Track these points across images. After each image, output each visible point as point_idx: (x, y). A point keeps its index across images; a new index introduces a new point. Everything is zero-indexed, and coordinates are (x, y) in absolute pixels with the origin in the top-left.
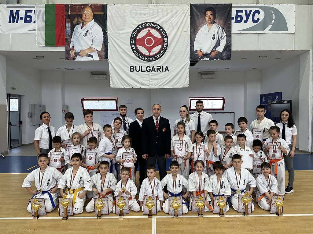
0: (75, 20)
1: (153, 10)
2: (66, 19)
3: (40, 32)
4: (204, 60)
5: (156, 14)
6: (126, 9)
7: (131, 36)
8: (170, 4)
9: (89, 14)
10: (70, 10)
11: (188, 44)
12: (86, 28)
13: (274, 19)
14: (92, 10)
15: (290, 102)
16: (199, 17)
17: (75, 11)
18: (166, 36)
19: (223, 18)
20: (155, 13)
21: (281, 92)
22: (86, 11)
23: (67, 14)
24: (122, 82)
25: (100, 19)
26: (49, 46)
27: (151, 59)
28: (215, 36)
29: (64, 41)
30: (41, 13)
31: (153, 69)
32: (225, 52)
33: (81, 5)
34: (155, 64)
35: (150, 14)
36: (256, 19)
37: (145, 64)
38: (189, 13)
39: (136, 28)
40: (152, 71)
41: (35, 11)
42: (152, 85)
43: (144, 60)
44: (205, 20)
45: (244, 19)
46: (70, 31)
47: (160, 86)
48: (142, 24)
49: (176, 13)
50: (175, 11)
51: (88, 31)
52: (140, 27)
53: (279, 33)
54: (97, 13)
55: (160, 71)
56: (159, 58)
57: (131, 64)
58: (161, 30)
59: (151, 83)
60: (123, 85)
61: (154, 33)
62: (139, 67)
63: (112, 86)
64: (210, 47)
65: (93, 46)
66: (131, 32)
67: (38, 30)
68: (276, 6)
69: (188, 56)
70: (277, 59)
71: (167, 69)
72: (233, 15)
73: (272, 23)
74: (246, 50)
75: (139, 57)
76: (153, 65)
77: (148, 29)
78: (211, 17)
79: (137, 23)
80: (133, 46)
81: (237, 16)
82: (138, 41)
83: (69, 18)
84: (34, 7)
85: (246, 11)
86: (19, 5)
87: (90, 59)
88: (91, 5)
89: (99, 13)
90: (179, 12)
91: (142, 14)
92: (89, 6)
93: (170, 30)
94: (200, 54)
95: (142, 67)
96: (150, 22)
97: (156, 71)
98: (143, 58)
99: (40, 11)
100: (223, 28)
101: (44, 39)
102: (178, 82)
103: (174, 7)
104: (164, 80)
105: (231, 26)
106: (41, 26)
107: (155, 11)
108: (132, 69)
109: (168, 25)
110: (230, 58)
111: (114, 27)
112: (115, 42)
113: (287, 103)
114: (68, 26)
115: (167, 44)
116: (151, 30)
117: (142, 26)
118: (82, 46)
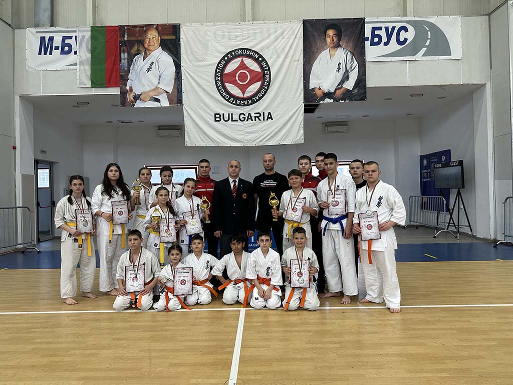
0: (133, 48)
1: (248, 30)
2: (120, 46)
3: (84, 68)
4: (325, 101)
5: (252, 36)
6: (208, 30)
7: (216, 70)
8: (273, 22)
9: (154, 39)
10: (126, 34)
11: (300, 79)
12: (149, 60)
13: (429, 39)
14: (159, 33)
15: (461, 163)
16: (317, 38)
17: (134, 35)
18: (267, 68)
19: (352, 40)
20: (250, 35)
21: (450, 150)
22: (149, 35)
23: (123, 40)
24: (204, 139)
25: (170, 46)
26: (97, 87)
27: (246, 103)
28: (341, 66)
29: (119, 79)
30: (85, 39)
33: (142, 26)
34: (251, 109)
35: (243, 37)
36: (402, 39)
37: (236, 111)
38: (301, 34)
39: (223, 58)
40: (247, 120)
41: (76, 37)
42: (248, 141)
43: (236, 104)
44: (326, 42)
45: (385, 39)
46: (127, 64)
47: (260, 142)
48: (232, 51)
49: (283, 33)
50: (279, 31)
51: (152, 63)
52: (230, 56)
53: (438, 60)
54: (165, 37)
55: (260, 120)
56: (257, 101)
57: (216, 110)
58: (260, 59)
59: (246, 137)
60: (205, 143)
61: (250, 64)
62: (229, 114)
63: (188, 143)
64: (334, 84)
65: (160, 86)
66: (216, 63)
67: (80, 65)
68: (432, 20)
69: (301, 97)
70: (439, 98)
71: (270, 117)
72: (368, 33)
73: (427, 44)
74: (388, 86)
75: (228, 100)
76: (250, 111)
77: (241, 58)
78: (334, 38)
79: (224, 51)
80: (219, 84)
81: (373, 35)
82: (225, 76)
84: (75, 31)
85: (387, 28)
86: (53, 29)
87: (156, 104)
88: (158, 26)
89: (169, 37)
90: (286, 32)
91: (231, 37)
92: (155, 27)
93: (272, 60)
94: (319, 93)
95: (232, 114)
96: (244, 49)
97: (254, 119)
98: (233, 101)
99: (83, 37)
100: (353, 54)
101: (88, 76)
102: (286, 135)
103: (279, 25)
104: (266, 133)
105: (365, 51)
106: (84, 58)
107: (250, 32)
108: (218, 118)
109: (270, 52)
110: (363, 98)
111: (191, 57)
112: (193, 79)
113: (457, 165)
114: (124, 56)
115: (270, 80)
116: (245, 60)
117: (232, 55)
118: (144, 86)
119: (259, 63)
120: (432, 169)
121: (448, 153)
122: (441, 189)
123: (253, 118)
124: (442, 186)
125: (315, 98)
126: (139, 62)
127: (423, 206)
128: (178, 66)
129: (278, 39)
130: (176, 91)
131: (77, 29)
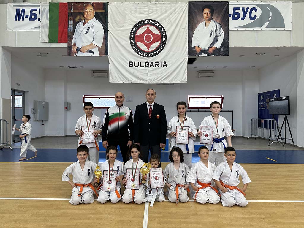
0: (77, 18)
1: (152, 8)
3: (44, 29)
4: (202, 55)
6: (126, 7)
7: (131, 33)
8: (169, 2)
9: (91, 12)
10: (72, 8)
11: (186, 40)
12: (87, 25)
13: (271, 16)
14: (94, 8)
15: (288, 98)
16: (197, 14)
17: (77, 9)
18: (164, 33)
19: (220, 16)
20: (154, 11)
21: (279, 90)
22: (88, 10)
23: (70, 12)
24: (120, 77)
25: (101, 16)
26: (52, 43)
27: (150, 55)
28: (213, 33)
29: (67, 37)
30: (46, 11)
31: (152, 65)
32: (223, 48)
33: (83, 3)
34: (153, 59)
35: (149, 12)
36: (253, 16)
37: (143, 60)
38: (187, 11)
39: (136, 25)
40: (150, 67)
41: (39, 9)
42: (151, 80)
43: (143, 56)
44: (203, 17)
45: (242, 16)
46: (72, 28)
47: (158, 81)
48: (142, 21)
49: (175, 10)
50: (173, 9)
51: (89, 28)
52: (140, 24)
53: (276, 30)
54: (98, 11)
55: (159, 67)
56: (157, 54)
57: (130, 59)
58: (160, 27)
59: (149, 78)
60: (122, 80)
61: (153, 30)
62: (138, 62)
63: (111, 81)
65: (94, 43)
66: (131, 29)
67: (42, 28)
68: (273, 4)
69: (186, 52)
70: (274, 56)
71: (165, 65)
72: (231, 12)
73: (269, 20)
74: (243, 46)
75: (138, 53)
76: (152, 60)
77: (147, 26)
78: (208, 14)
79: (136, 21)
80: (132, 42)
81: (234, 13)
82: (136, 37)
83: (72, 16)
84: (39, 6)
85: (243, 9)
86: (25, 4)
87: (91, 55)
88: (93, 3)
89: (100, 11)
90: (177, 9)
91: (141, 12)
92: (91, 4)
93: (168, 27)
94: (198, 50)
95: (140, 62)
96: (149, 20)
98: (142, 54)
99: (45, 9)
100: (221, 25)
101: (47, 36)
102: (176, 77)
103: (172, 5)
104: (163, 75)
105: (228, 23)
106: (45, 23)
107: (154, 9)
108: (131, 64)
109: (166, 22)
110: (227, 54)
111: (115, 24)
112: (116, 38)
113: (285, 100)
114: (71, 23)
115: (166, 40)
116: (150, 27)
117: (141, 23)
118: (83, 43)
119: (159, 29)
120: (267, 102)
121: (278, 92)
122: (273, 114)
123: (154, 65)
124: (274, 113)
125: (195, 53)
126: (80, 26)
127: (260, 125)
128: (106, 30)
129: (172, 14)
130: (104, 46)
131: (40, 4)
